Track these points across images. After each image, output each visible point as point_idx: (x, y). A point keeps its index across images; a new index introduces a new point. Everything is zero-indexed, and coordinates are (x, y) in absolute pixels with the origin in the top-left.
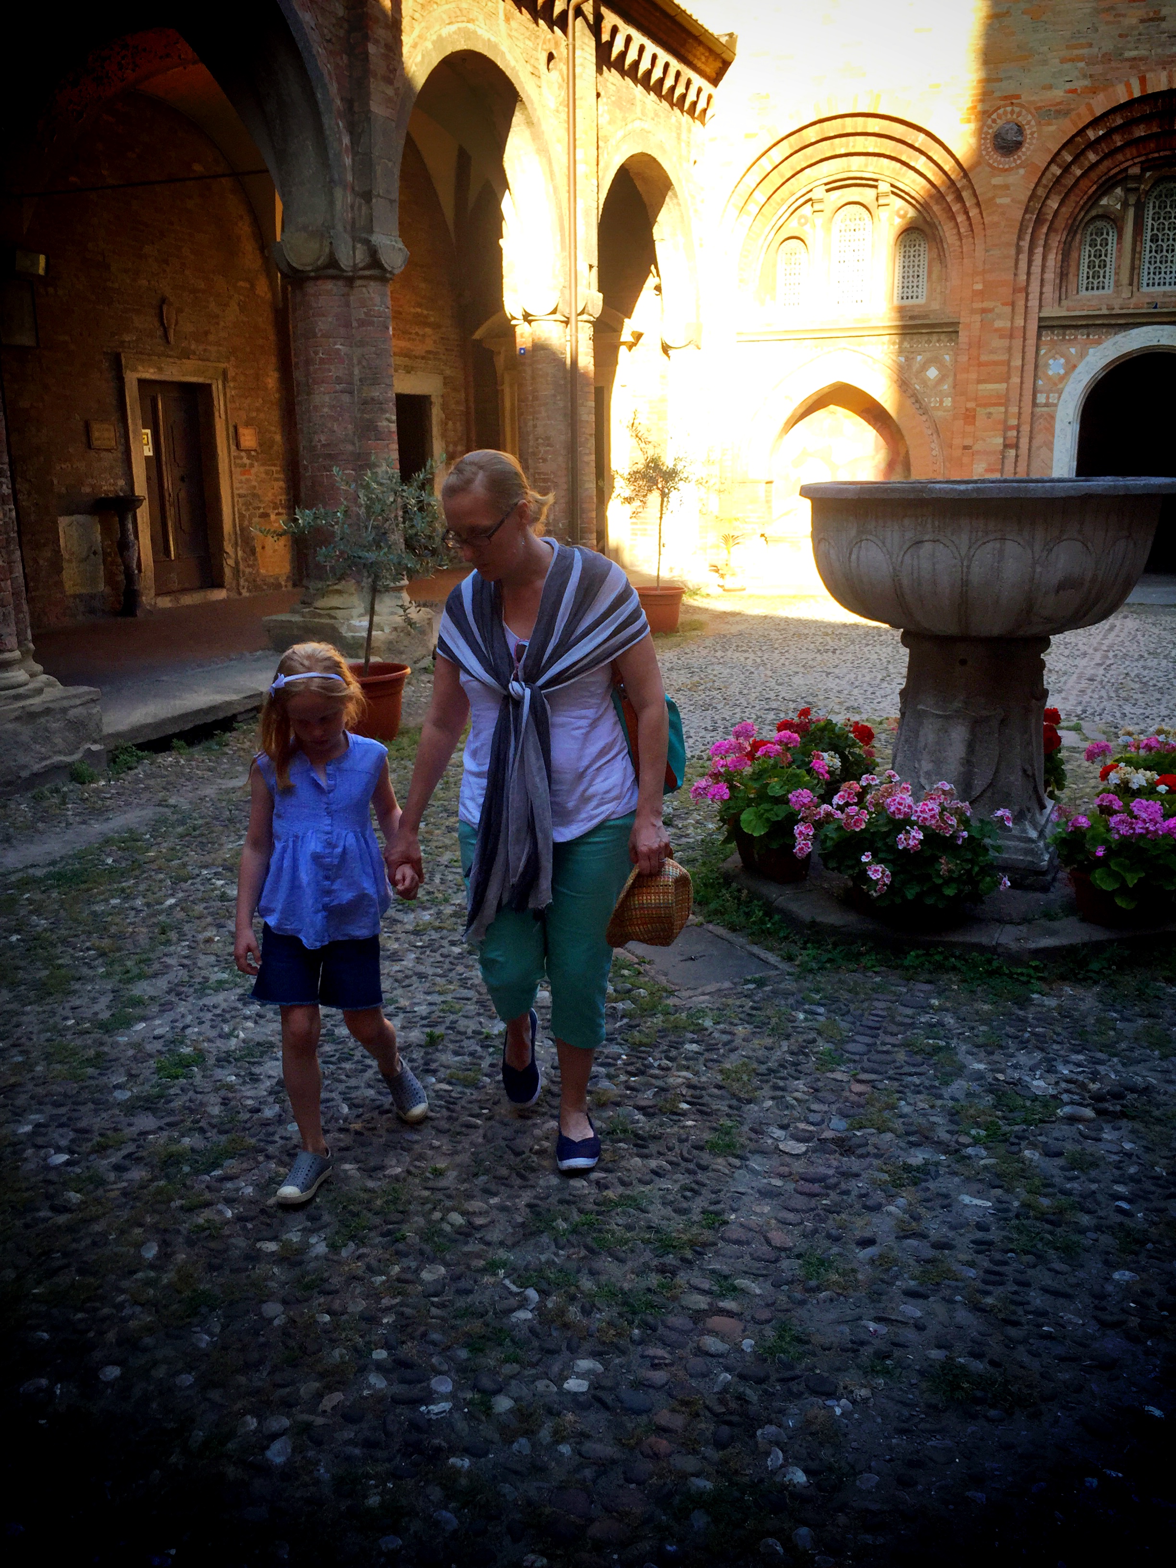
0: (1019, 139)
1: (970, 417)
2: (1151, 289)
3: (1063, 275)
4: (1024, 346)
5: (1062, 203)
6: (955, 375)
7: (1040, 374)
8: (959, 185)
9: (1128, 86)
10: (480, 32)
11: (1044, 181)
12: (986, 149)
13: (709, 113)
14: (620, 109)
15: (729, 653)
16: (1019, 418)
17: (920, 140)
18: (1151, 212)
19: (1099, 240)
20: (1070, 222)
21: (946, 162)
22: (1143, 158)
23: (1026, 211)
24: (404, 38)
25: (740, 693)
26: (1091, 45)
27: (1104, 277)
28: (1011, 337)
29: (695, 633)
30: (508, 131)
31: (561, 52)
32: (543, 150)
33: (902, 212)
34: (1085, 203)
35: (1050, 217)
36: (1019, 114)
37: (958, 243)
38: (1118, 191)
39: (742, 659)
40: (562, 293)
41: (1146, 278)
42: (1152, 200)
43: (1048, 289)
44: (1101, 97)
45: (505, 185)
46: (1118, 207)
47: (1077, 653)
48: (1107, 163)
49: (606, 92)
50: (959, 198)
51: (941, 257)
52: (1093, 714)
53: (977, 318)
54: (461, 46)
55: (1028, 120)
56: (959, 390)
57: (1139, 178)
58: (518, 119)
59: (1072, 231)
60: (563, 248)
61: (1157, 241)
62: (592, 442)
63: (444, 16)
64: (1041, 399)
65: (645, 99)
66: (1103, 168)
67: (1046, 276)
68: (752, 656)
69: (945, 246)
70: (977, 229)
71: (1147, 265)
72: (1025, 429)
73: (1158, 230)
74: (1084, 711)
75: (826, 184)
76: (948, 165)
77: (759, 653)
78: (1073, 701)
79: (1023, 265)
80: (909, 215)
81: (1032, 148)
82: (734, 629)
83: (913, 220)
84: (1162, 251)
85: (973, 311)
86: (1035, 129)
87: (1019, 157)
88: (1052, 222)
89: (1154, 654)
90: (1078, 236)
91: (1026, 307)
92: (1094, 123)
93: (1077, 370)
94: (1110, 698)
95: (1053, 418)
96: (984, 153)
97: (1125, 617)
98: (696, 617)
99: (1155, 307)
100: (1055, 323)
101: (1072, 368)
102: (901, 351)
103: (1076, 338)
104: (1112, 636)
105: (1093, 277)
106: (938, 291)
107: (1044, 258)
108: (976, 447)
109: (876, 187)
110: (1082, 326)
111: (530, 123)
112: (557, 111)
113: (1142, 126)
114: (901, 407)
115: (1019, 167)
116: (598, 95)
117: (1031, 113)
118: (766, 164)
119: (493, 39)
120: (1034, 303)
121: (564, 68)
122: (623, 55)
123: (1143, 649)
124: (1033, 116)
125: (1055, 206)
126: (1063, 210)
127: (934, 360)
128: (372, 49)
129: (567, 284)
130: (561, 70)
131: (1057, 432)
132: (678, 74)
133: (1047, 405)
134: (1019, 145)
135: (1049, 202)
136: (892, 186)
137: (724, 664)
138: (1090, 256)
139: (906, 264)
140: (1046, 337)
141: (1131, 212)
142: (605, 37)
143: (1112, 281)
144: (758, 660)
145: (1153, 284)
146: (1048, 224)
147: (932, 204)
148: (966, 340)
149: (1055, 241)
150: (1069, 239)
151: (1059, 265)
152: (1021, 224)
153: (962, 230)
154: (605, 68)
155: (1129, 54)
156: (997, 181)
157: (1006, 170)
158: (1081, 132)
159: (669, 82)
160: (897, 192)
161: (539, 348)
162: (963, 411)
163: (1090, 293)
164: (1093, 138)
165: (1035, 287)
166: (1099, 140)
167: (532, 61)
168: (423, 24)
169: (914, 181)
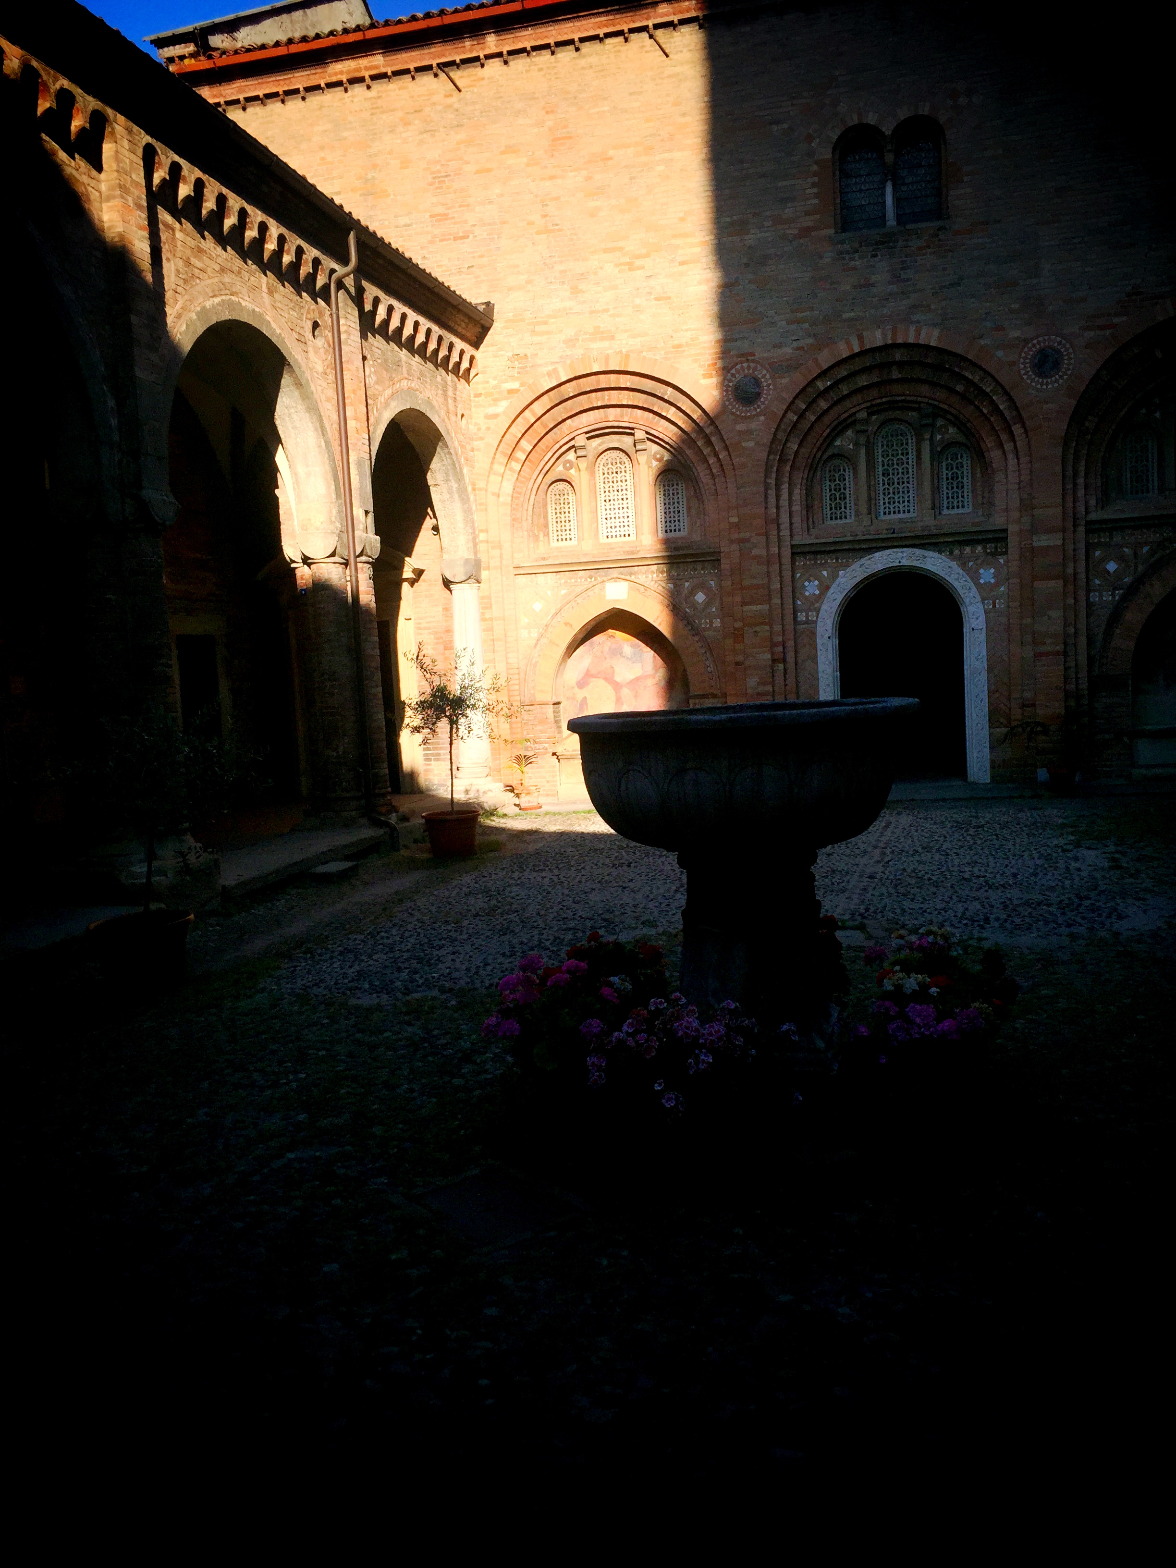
0: (757, 390)
1: (738, 636)
2: (887, 517)
3: (809, 508)
4: (781, 572)
5: (800, 445)
6: (721, 599)
7: (798, 595)
8: (708, 431)
9: (848, 343)
10: (244, 304)
11: (783, 427)
12: (729, 400)
13: (473, 373)
14: (387, 371)
15: (526, 873)
16: (783, 635)
17: (669, 393)
18: (880, 451)
19: (837, 476)
20: (810, 461)
21: (693, 411)
22: (868, 404)
23: (769, 453)
24: (168, 309)
25: (538, 914)
26: (812, 309)
27: (845, 508)
28: (768, 563)
29: (491, 855)
30: (279, 391)
31: (326, 320)
32: (313, 409)
33: (658, 456)
34: (821, 445)
35: (792, 457)
36: (755, 369)
37: (711, 482)
38: (849, 433)
39: (539, 879)
40: (339, 536)
41: (882, 507)
42: (880, 440)
43: (797, 519)
44: (826, 352)
45: (278, 440)
46: (851, 446)
47: (857, 851)
48: (838, 409)
49: (372, 356)
50: (709, 443)
51: (698, 495)
52: (875, 912)
53: (735, 547)
54: (226, 316)
55: (763, 374)
56: (726, 613)
57: (866, 421)
58: (286, 381)
59: (812, 468)
60: (338, 496)
61: (889, 475)
62: (378, 676)
63: (208, 290)
64: (801, 617)
65: (410, 361)
66: (833, 414)
67: (794, 508)
68: (549, 875)
69: (701, 486)
70: (728, 468)
71: (882, 496)
72: (790, 644)
73: (888, 465)
74: (867, 910)
75: (586, 433)
76: (696, 414)
77: (556, 872)
78: (856, 899)
79: (772, 500)
80: (665, 459)
81: (769, 397)
82: (531, 848)
83: (669, 462)
84: (893, 484)
85: (732, 541)
86: (770, 382)
87: (759, 407)
88: (794, 462)
89: (927, 848)
90: (819, 473)
91: (779, 536)
92: (823, 374)
93: (831, 591)
94: (890, 895)
95: (814, 633)
96: (727, 403)
97: (899, 814)
98: (493, 838)
99: (893, 533)
100: (807, 549)
101: (825, 589)
102: (670, 578)
103: (826, 562)
104: (888, 833)
105: (836, 508)
106: (698, 524)
107: (790, 494)
108: (747, 663)
109: (633, 434)
110: (829, 552)
111: (298, 384)
112: (325, 374)
113: (864, 377)
114: (675, 629)
115: (758, 415)
116: (364, 358)
117: (766, 369)
118: (529, 416)
119: (257, 309)
120: (785, 532)
121: (330, 334)
122: (386, 322)
123: (917, 844)
124: (768, 371)
125: (796, 447)
126: (803, 450)
127: (702, 586)
128: (134, 319)
129: (344, 529)
130: (326, 337)
131: (819, 647)
132: (440, 339)
133: (807, 622)
134: (758, 395)
135: (789, 444)
136: (647, 433)
137: (522, 885)
138: (830, 490)
139: (667, 502)
140: (800, 563)
141: (863, 451)
142: (368, 307)
143: (853, 512)
144: (555, 879)
145: (890, 513)
146: (790, 463)
147: (685, 447)
148: (728, 567)
149: (799, 477)
150: (811, 475)
151: (804, 498)
152: (767, 465)
153: (714, 471)
154: (369, 334)
155: (845, 316)
156: (740, 427)
157: (749, 418)
158: (811, 383)
159: (432, 346)
160: (653, 439)
161: (321, 587)
162: (732, 630)
163: (834, 522)
164: (822, 388)
165: (785, 518)
166: (828, 390)
167: (298, 329)
168: (186, 297)
169: (666, 429)
